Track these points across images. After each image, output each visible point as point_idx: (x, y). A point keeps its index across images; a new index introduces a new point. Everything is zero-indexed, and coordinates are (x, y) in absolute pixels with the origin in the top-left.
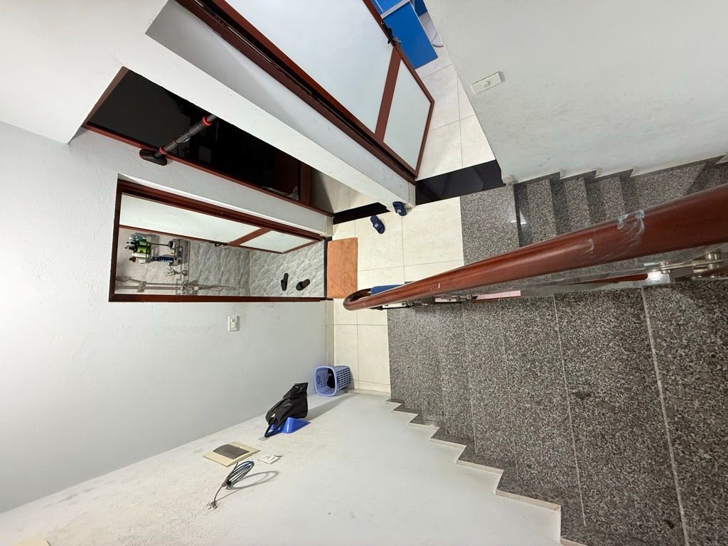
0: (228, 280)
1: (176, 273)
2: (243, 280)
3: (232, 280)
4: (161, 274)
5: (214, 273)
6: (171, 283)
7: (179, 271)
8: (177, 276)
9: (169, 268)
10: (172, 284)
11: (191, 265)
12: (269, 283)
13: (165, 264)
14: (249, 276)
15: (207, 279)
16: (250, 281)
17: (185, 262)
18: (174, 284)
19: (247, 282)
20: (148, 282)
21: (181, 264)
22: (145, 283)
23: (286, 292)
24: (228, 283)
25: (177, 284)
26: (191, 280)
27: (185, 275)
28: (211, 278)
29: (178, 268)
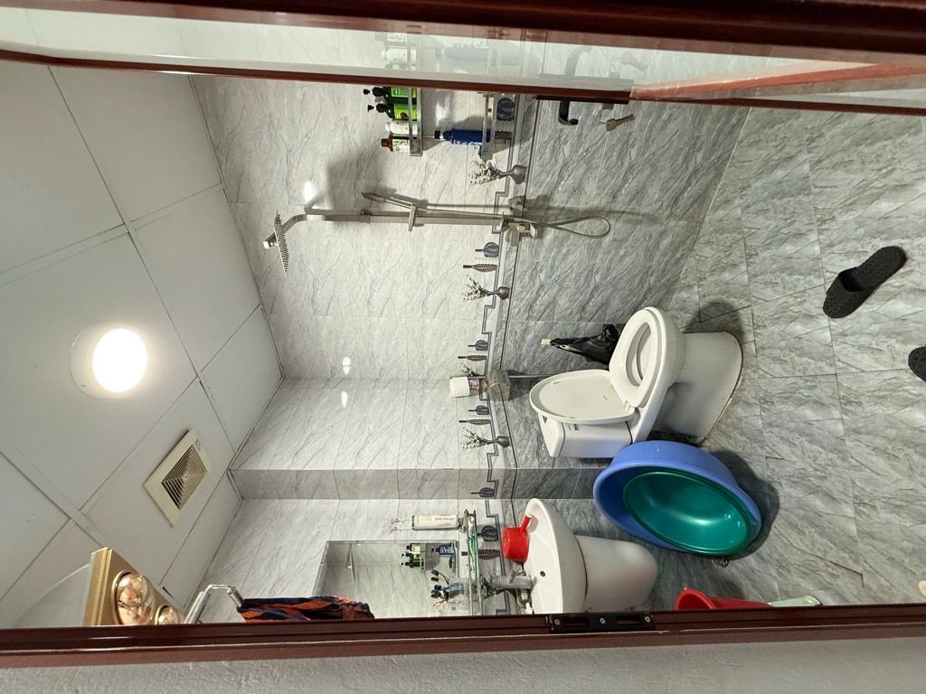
0: (640, 193)
1: (495, 173)
2: (694, 189)
3: (654, 192)
4: (461, 180)
5: (601, 171)
6: (483, 203)
7: (504, 169)
8: (499, 184)
9: (480, 161)
10: (486, 206)
11: (537, 147)
12: (776, 239)
13: (470, 151)
14: (719, 175)
15: (577, 190)
16: (715, 196)
17: (523, 140)
18: (490, 206)
19: (702, 198)
20: (430, 202)
21: (512, 145)
22: (424, 203)
23: (837, 324)
24: (639, 203)
25: (496, 206)
26: (533, 194)
27: (519, 179)
28: (591, 187)
29: (501, 159)
